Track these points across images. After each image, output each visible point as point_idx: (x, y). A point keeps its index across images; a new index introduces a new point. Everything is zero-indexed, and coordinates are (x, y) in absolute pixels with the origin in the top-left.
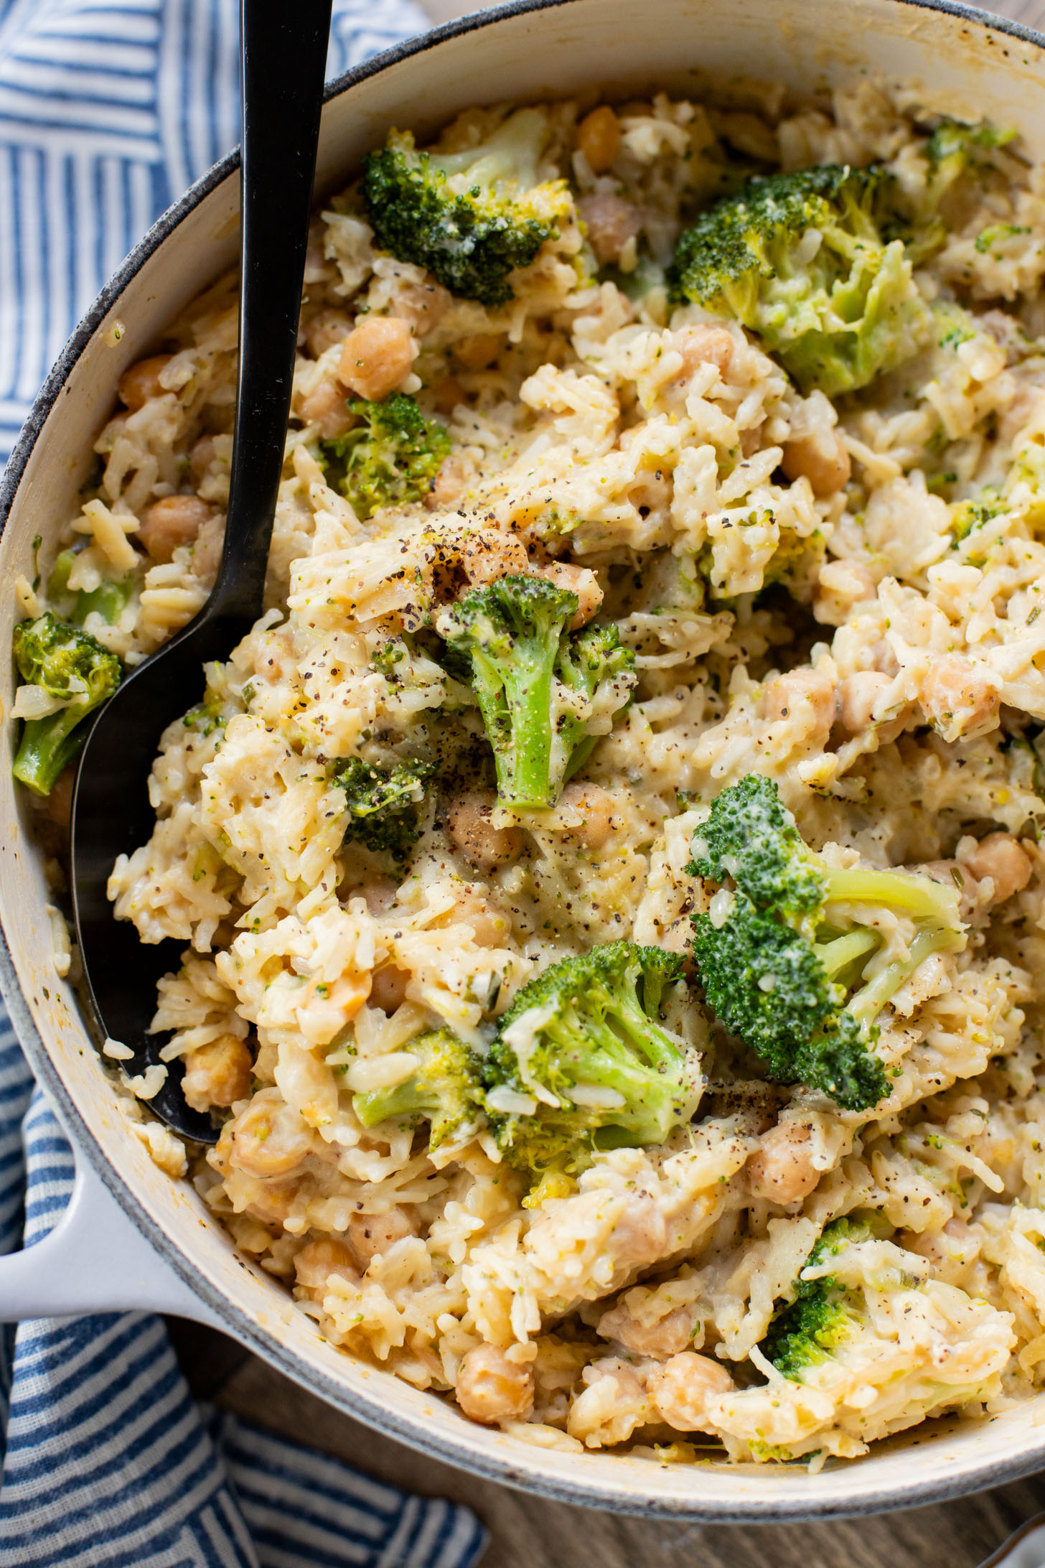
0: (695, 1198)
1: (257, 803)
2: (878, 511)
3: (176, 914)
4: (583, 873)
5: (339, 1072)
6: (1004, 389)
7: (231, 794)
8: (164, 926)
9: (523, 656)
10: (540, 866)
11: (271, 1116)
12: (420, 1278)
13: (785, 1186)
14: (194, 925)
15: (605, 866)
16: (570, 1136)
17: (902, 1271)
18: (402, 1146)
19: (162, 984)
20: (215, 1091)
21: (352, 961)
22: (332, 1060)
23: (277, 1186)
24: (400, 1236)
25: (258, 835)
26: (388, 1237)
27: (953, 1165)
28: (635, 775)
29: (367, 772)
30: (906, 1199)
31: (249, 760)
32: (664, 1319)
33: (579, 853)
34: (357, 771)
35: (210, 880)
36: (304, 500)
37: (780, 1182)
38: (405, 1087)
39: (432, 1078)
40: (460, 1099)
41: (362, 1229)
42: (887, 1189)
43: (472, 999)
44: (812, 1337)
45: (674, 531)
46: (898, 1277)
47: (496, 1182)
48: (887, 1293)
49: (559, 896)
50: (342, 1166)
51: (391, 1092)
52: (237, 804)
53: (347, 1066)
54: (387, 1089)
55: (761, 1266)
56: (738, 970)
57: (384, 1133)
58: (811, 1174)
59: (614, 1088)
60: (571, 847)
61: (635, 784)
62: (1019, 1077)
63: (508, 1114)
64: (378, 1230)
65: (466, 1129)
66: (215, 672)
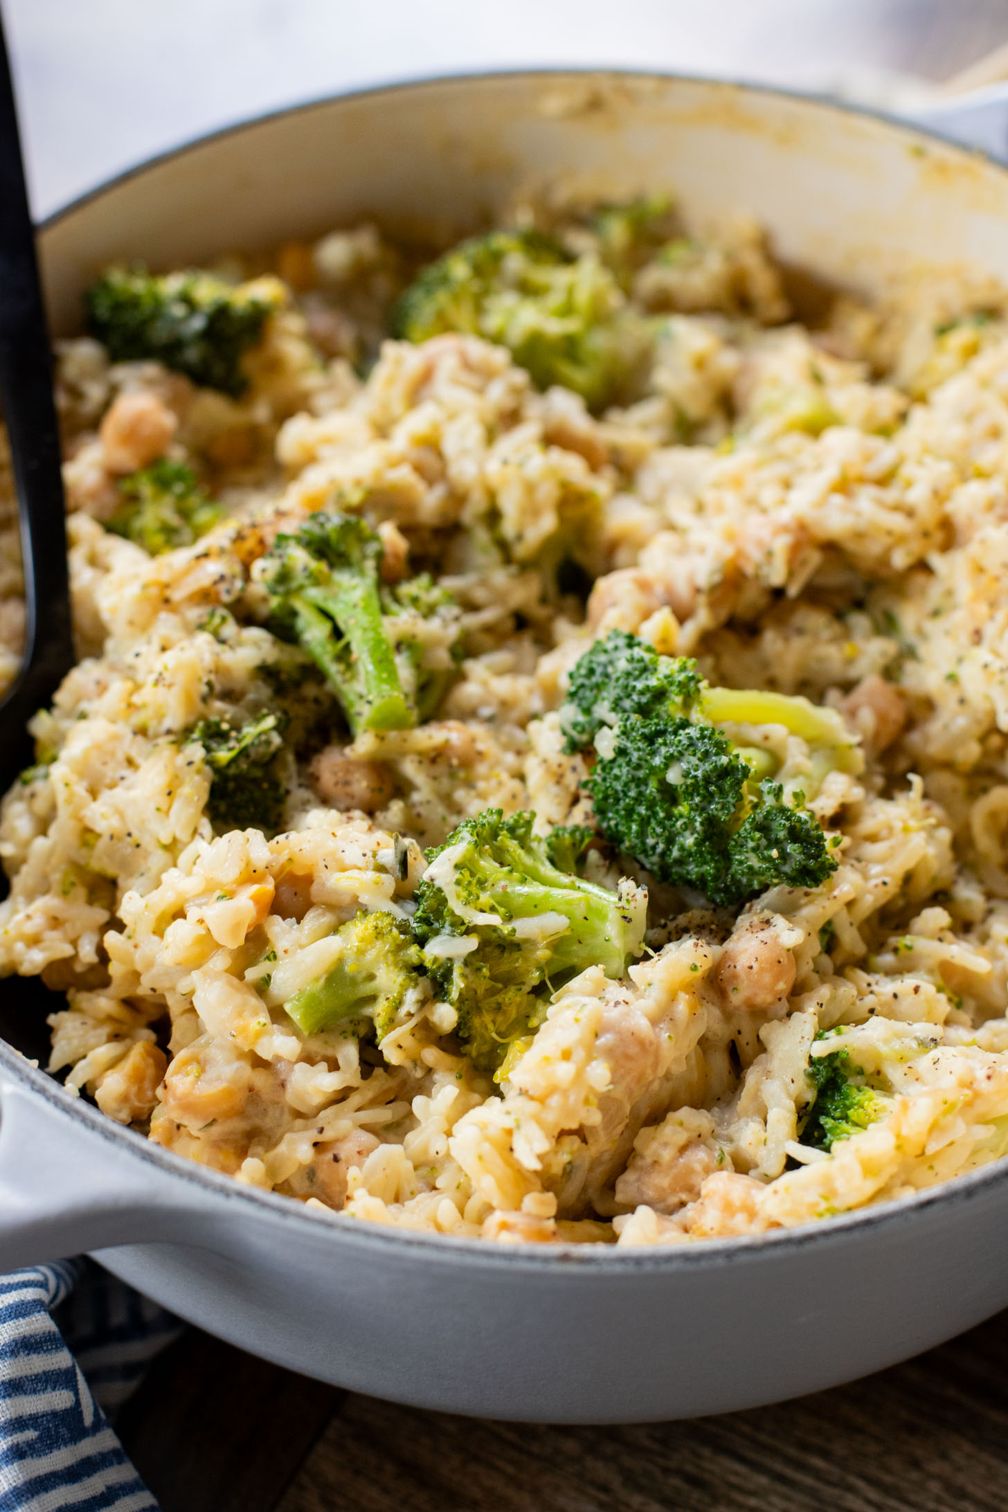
0: (673, 999)
1: (112, 786)
2: (648, 482)
3: (52, 936)
4: (460, 795)
5: (262, 988)
6: (727, 361)
7: (85, 784)
8: (42, 950)
9: (343, 578)
10: (416, 797)
11: (201, 1056)
12: (407, 1190)
13: (762, 970)
14: (74, 943)
15: (481, 785)
16: (523, 983)
17: (916, 1038)
18: (349, 1053)
19: (52, 1019)
20: (134, 1089)
21: (248, 864)
22: (252, 974)
23: (225, 1141)
24: (370, 1150)
25: (121, 814)
26: (359, 1153)
27: (932, 962)
28: (486, 712)
29: (218, 725)
30: (895, 996)
31: (97, 747)
32: (683, 1149)
33: (452, 775)
34: (208, 725)
35: (81, 892)
36: (94, 561)
37: (755, 966)
38: (336, 977)
39: (361, 952)
40: (396, 964)
41: (330, 1156)
42: (872, 992)
43: (381, 869)
44: (845, 1118)
45: (457, 498)
46: (914, 1045)
47: (460, 1077)
48: (908, 1060)
49: (444, 819)
50: (290, 1097)
51: (322, 981)
52: (94, 793)
53: (269, 976)
54: (317, 979)
55: (768, 1074)
56: (643, 788)
57: (326, 1043)
58: (784, 953)
59: (552, 910)
60: (440, 769)
61: (490, 720)
62: (968, 902)
63: (450, 959)
64: (346, 1150)
65: (412, 997)
66: (42, 725)
